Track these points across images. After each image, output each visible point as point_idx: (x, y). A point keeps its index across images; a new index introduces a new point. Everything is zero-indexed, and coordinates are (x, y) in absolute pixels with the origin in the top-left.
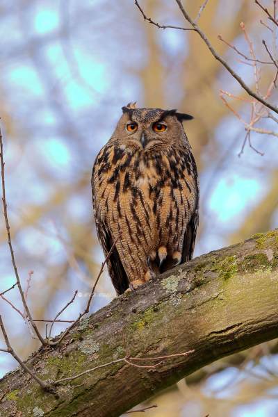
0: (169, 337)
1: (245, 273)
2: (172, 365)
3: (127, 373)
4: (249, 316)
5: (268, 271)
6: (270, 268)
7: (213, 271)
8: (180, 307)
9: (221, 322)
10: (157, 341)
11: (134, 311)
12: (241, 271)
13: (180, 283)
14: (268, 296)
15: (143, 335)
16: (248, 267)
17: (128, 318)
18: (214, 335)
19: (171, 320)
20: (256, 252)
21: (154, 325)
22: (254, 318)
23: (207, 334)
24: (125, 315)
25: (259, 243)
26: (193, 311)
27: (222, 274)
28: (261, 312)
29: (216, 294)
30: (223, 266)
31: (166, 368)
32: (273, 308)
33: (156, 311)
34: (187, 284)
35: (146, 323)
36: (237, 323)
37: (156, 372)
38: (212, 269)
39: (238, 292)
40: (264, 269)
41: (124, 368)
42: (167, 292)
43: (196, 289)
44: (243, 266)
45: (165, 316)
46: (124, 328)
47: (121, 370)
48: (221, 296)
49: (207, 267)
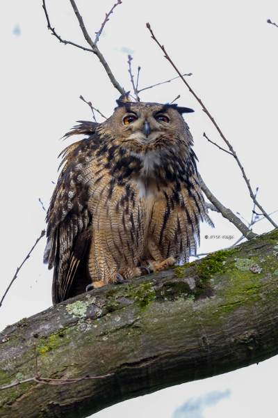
0: (76, 365)
1: (164, 301)
2: (75, 399)
3: (25, 403)
4: (166, 348)
5: (190, 301)
6: (193, 297)
7: (127, 297)
8: (89, 333)
9: (135, 353)
10: (61, 369)
11: (36, 336)
12: (160, 298)
13: (88, 308)
14: (190, 327)
15: (46, 361)
16: (168, 294)
17: (29, 343)
18: (126, 367)
19: (79, 347)
20: (175, 280)
21: (59, 351)
22: (172, 350)
23: (118, 365)
24: (24, 340)
25: (177, 272)
26: (105, 339)
27: (138, 300)
28: (181, 345)
29: (132, 321)
30: (139, 292)
31: (68, 401)
32: (193, 341)
33: (61, 336)
34: (97, 310)
35: (51, 349)
36: (153, 355)
37: (57, 405)
38: (126, 295)
39: (156, 320)
40: (185, 298)
41: (22, 397)
42: (74, 316)
43: (108, 315)
44: (162, 293)
45: (72, 343)
46: (25, 353)
47: (19, 399)
48: (137, 323)
49: (120, 294)
